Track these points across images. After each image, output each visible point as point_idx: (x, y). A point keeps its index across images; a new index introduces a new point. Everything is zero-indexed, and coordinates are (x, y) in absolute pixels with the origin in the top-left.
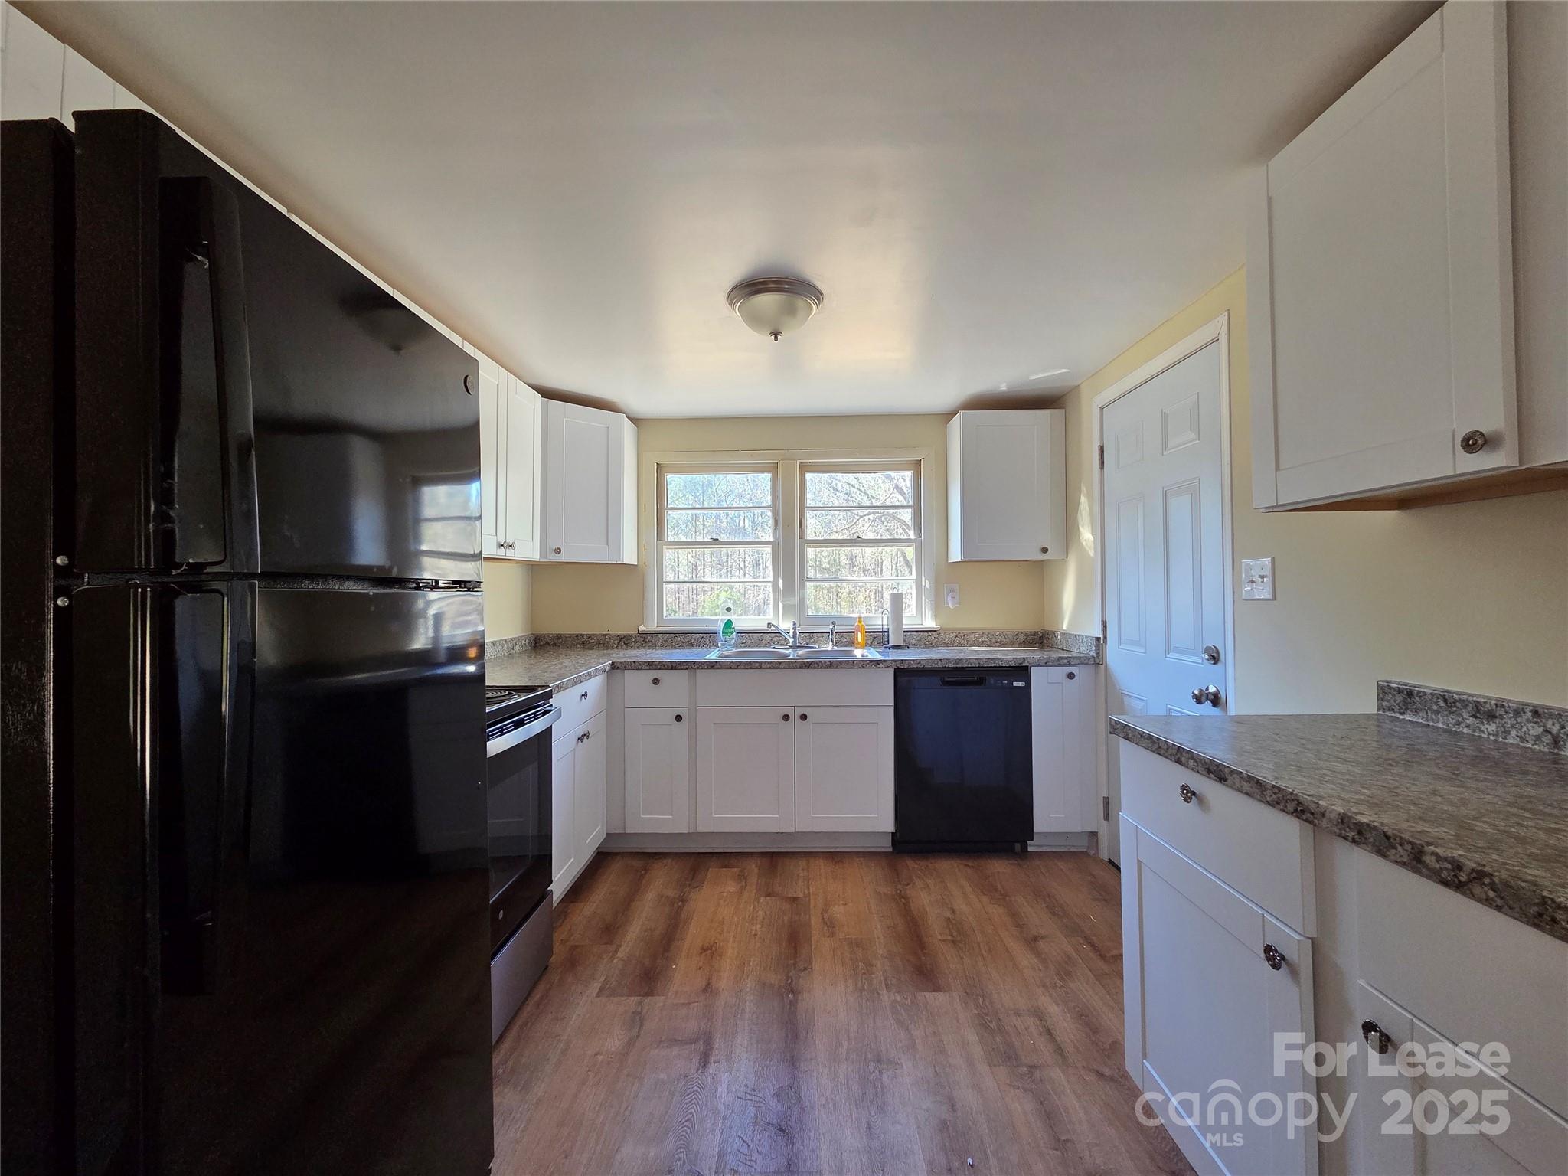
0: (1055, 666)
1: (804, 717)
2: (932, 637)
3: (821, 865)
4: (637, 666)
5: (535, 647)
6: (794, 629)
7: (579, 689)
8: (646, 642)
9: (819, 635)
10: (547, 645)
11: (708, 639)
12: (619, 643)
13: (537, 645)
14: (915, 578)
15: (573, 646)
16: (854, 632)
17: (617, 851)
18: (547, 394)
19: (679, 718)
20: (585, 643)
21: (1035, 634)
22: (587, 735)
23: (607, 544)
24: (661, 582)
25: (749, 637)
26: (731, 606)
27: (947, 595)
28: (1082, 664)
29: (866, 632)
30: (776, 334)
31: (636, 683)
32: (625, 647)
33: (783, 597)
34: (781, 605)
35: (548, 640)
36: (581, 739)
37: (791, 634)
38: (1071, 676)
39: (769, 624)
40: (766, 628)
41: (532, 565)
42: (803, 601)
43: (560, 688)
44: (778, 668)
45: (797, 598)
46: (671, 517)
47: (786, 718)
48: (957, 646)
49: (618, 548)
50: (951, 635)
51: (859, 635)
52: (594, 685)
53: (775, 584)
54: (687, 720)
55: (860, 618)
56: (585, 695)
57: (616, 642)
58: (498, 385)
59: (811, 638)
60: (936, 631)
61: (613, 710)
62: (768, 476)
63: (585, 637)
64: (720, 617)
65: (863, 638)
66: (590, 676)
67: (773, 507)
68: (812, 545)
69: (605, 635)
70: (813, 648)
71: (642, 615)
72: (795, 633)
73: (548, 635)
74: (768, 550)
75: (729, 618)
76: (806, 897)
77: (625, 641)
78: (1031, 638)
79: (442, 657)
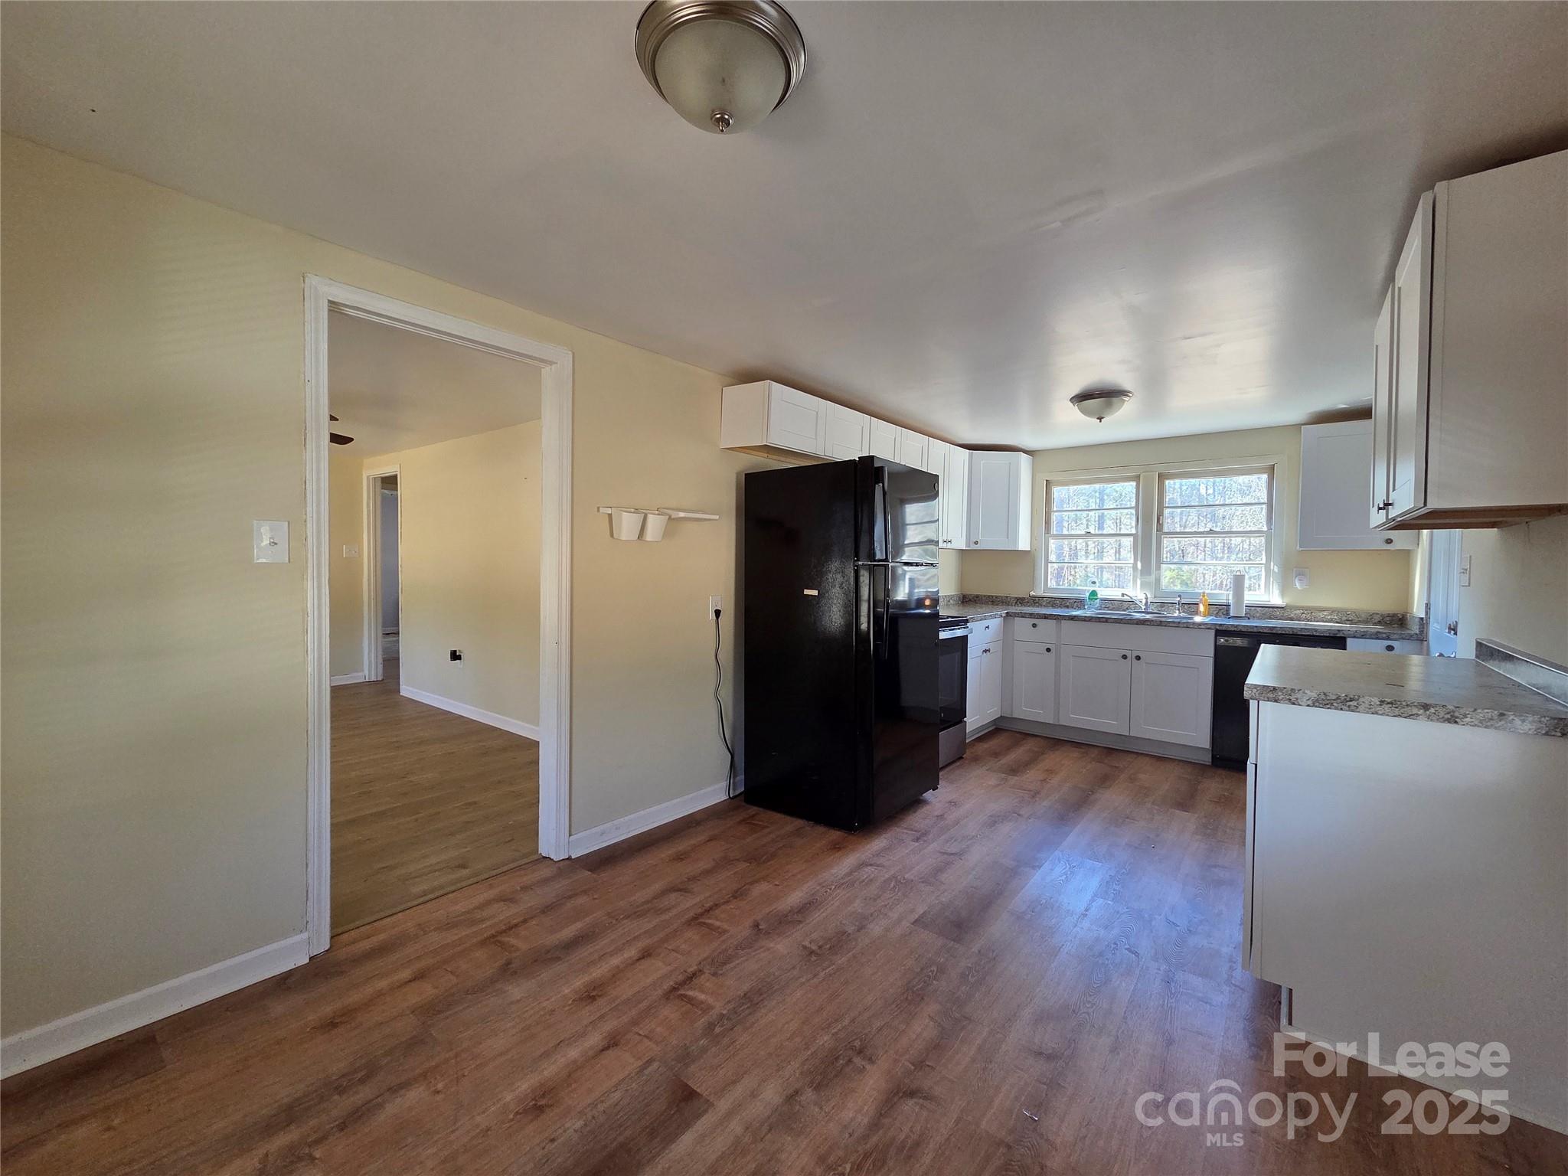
0: (1372, 639)
1: (1138, 658)
2: (1279, 612)
4: (1023, 615)
5: (963, 602)
6: (1147, 598)
7: (986, 623)
9: (1169, 604)
10: (968, 600)
11: (1079, 603)
12: (1015, 602)
14: (1264, 562)
15: (986, 603)
16: (1197, 604)
17: (1008, 725)
19: (1048, 650)
20: (993, 601)
21: (1394, 615)
22: (989, 650)
23: (1008, 538)
24: (1047, 561)
25: (1107, 602)
26: (1096, 580)
27: (1296, 578)
28: (1403, 639)
29: (1209, 604)
30: (1100, 419)
31: (1022, 626)
33: (1141, 575)
34: (1139, 582)
35: (971, 598)
36: (985, 651)
37: (1144, 602)
38: (1390, 648)
41: (961, 552)
42: (1159, 579)
43: (973, 620)
44: (1120, 623)
45: (1153, 576)
46: (1056, 517)
47: (1125, 657)
49: (1016, 540)
50: (1296, 612)
51: (1202, 606)
52: (995, 623)
53: (1135, 564)
54: (1054, 653)
55: (1204, 593)
56: (988, 627)
57: (1013, 601)
61: (1007, 639)
62: (1134, 484)
64: (1087, 588)
65: (1205, 608)
66: (992, 617)
67: (1137, 508)
68: (1168, 536)
71: (1033, 585)
72: (1147, 602)
74: (1131, 539)
75: (1094, 589)
77: (1020, 601)
78: (1388, 619)
79: (913, 605)
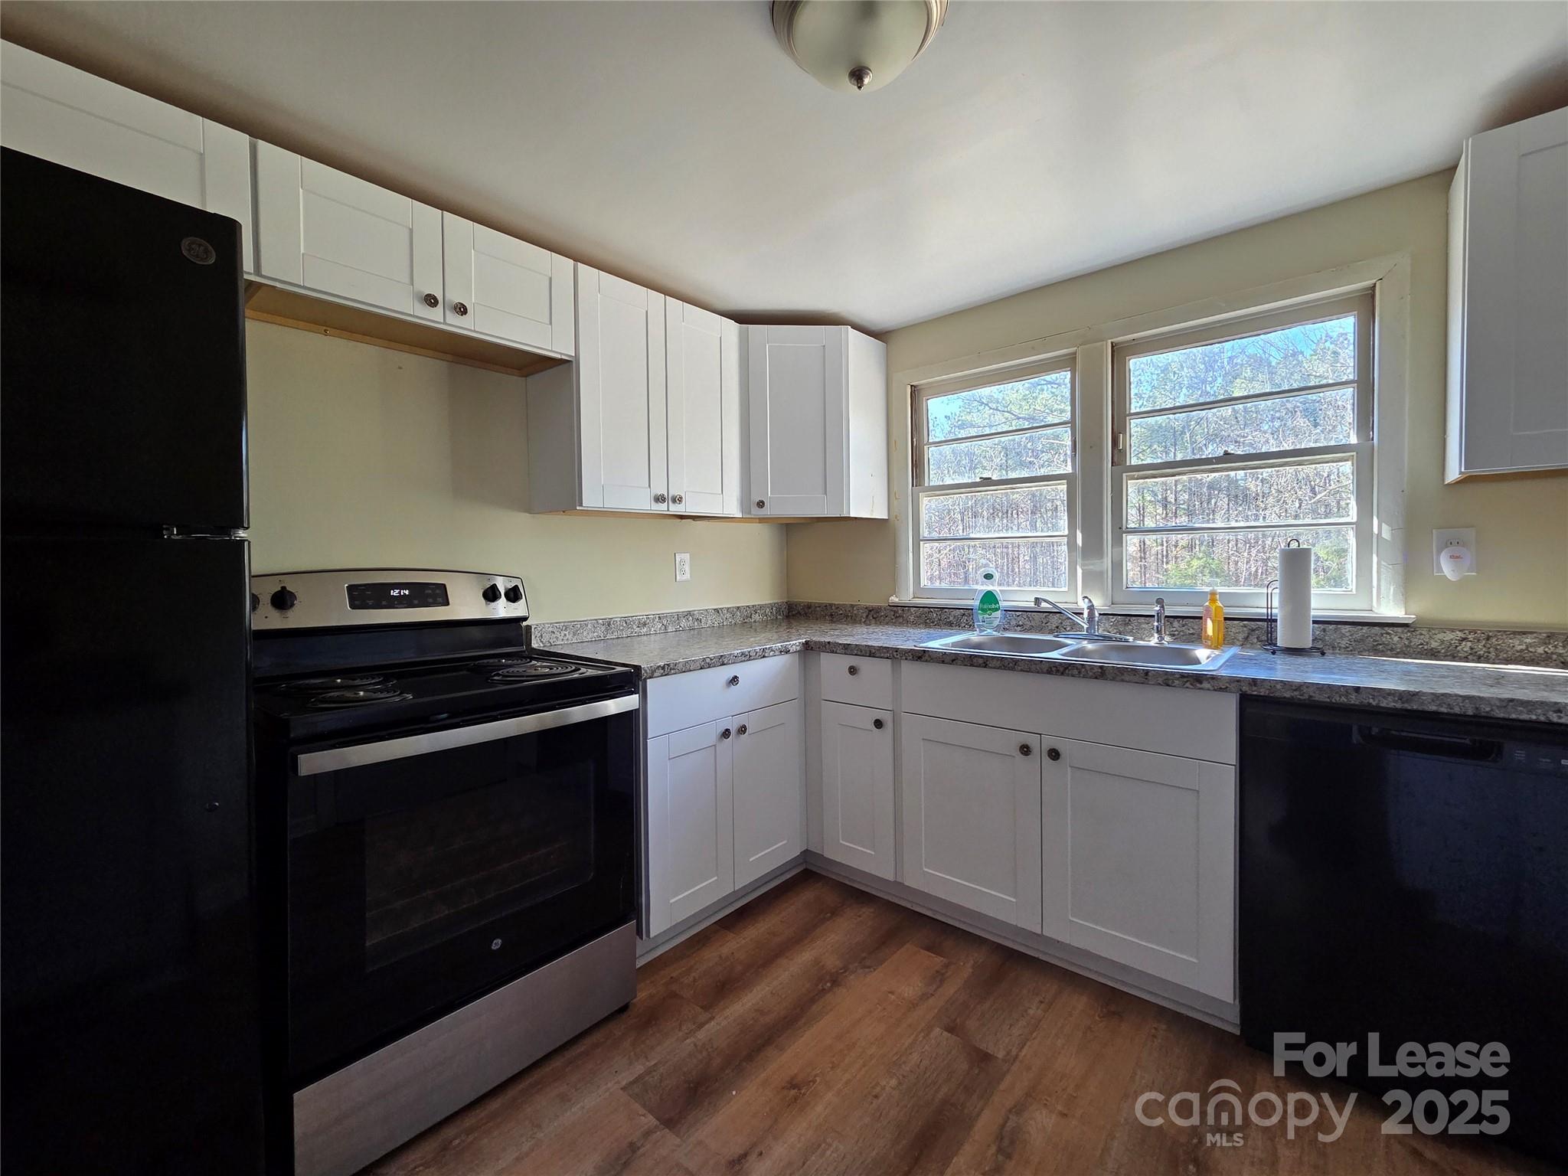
1: (1055, 754)
2: (1395, 638)
3: (1079, 1003)
6: (1092, 607)
8: (897, 617)
9: (1142, 620)
10: (798, 615)
12: (867, 616)
13: (790, 614)
14: (1355, 520)
16: (1201, 618)
17: (824, 874)
18: (743, 318)
19: (879, 724)
24: (918, 540)
26: (991, 570)
27: (1439, 552)
29: (1226, 619)
32: (873, 621)
33: (1083, 560)
34: (1077, 572)
37: (1086, 615)
39: (1036, 599)
40: (1032, 605)
41: (787, 524)
42: (1117, 566)
45: (1108, 561)
46: (931, 454)
47: (1027, 751)
48: (1466, 659)
50: (1449, 636)
51: (1210, 624)
53: (1070, 536)
54: (889, 730)
55: (1215, 593)
57: (865, 615)
58: (647, 312)
59: (1127, 624)
60: (1406, 625)
62: (1067, 374)
63: (833, 608)
65: (1216, 630)
67: (1073, 424)
69: (852, 606)
70: (1121, 640)
72: (1092, 615)
73: (800, 603)
74: (1063, 487)
75: (990, 588)
76: (1004, 1061)
